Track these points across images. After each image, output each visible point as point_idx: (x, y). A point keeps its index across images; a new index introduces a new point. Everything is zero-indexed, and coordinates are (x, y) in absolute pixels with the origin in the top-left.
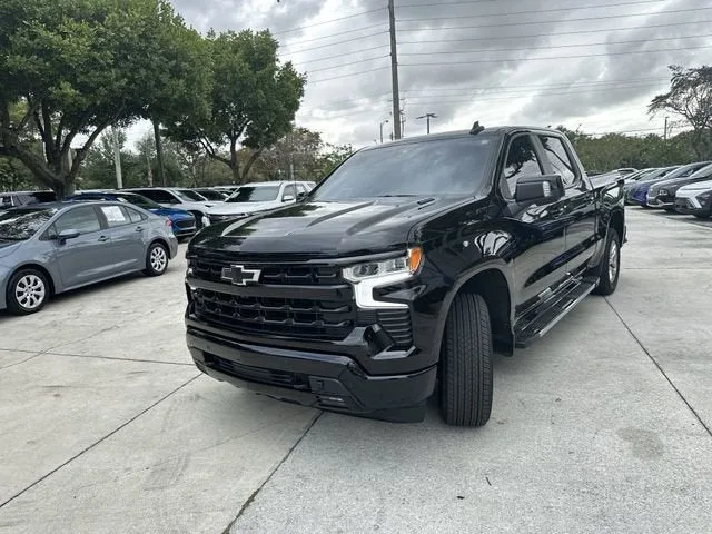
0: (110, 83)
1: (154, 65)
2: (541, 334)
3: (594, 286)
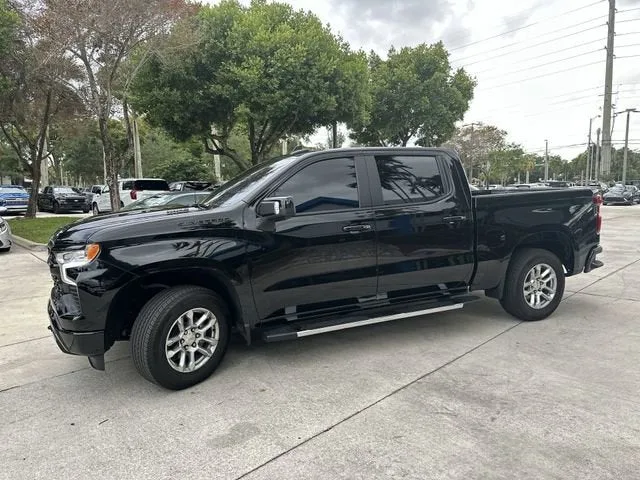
2: (300, 334)
3: (460, 306)
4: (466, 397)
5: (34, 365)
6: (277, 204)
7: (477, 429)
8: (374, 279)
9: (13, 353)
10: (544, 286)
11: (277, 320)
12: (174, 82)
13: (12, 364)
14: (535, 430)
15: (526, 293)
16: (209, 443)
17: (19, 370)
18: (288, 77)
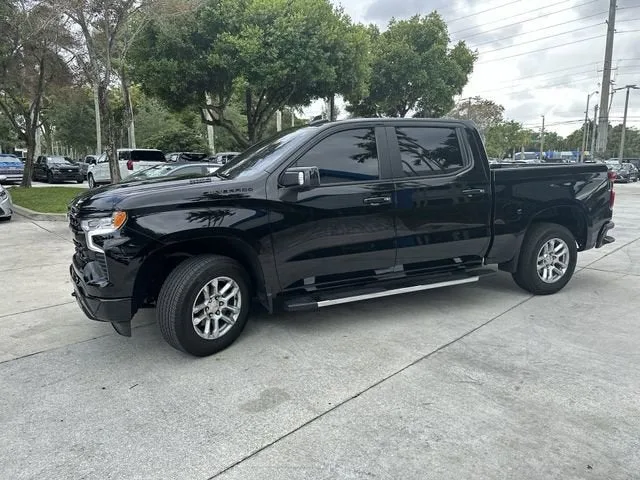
0: (276, 72)
1: (311, 57)
2: (321, 304)
3: (476, 279)
4: (487, 367)
5: (55, 331)
6: (301, 174)
7: (503, 398)
8: (393, 251)
9: (31, 319)
10: (557, 261)
11: (297, 290)
12: (171, 51)
13: (33, 330)
14: (560, 400)
15: (539, 267)
16: (242, 408)
17: (41, 336)
18: (287, 46)
